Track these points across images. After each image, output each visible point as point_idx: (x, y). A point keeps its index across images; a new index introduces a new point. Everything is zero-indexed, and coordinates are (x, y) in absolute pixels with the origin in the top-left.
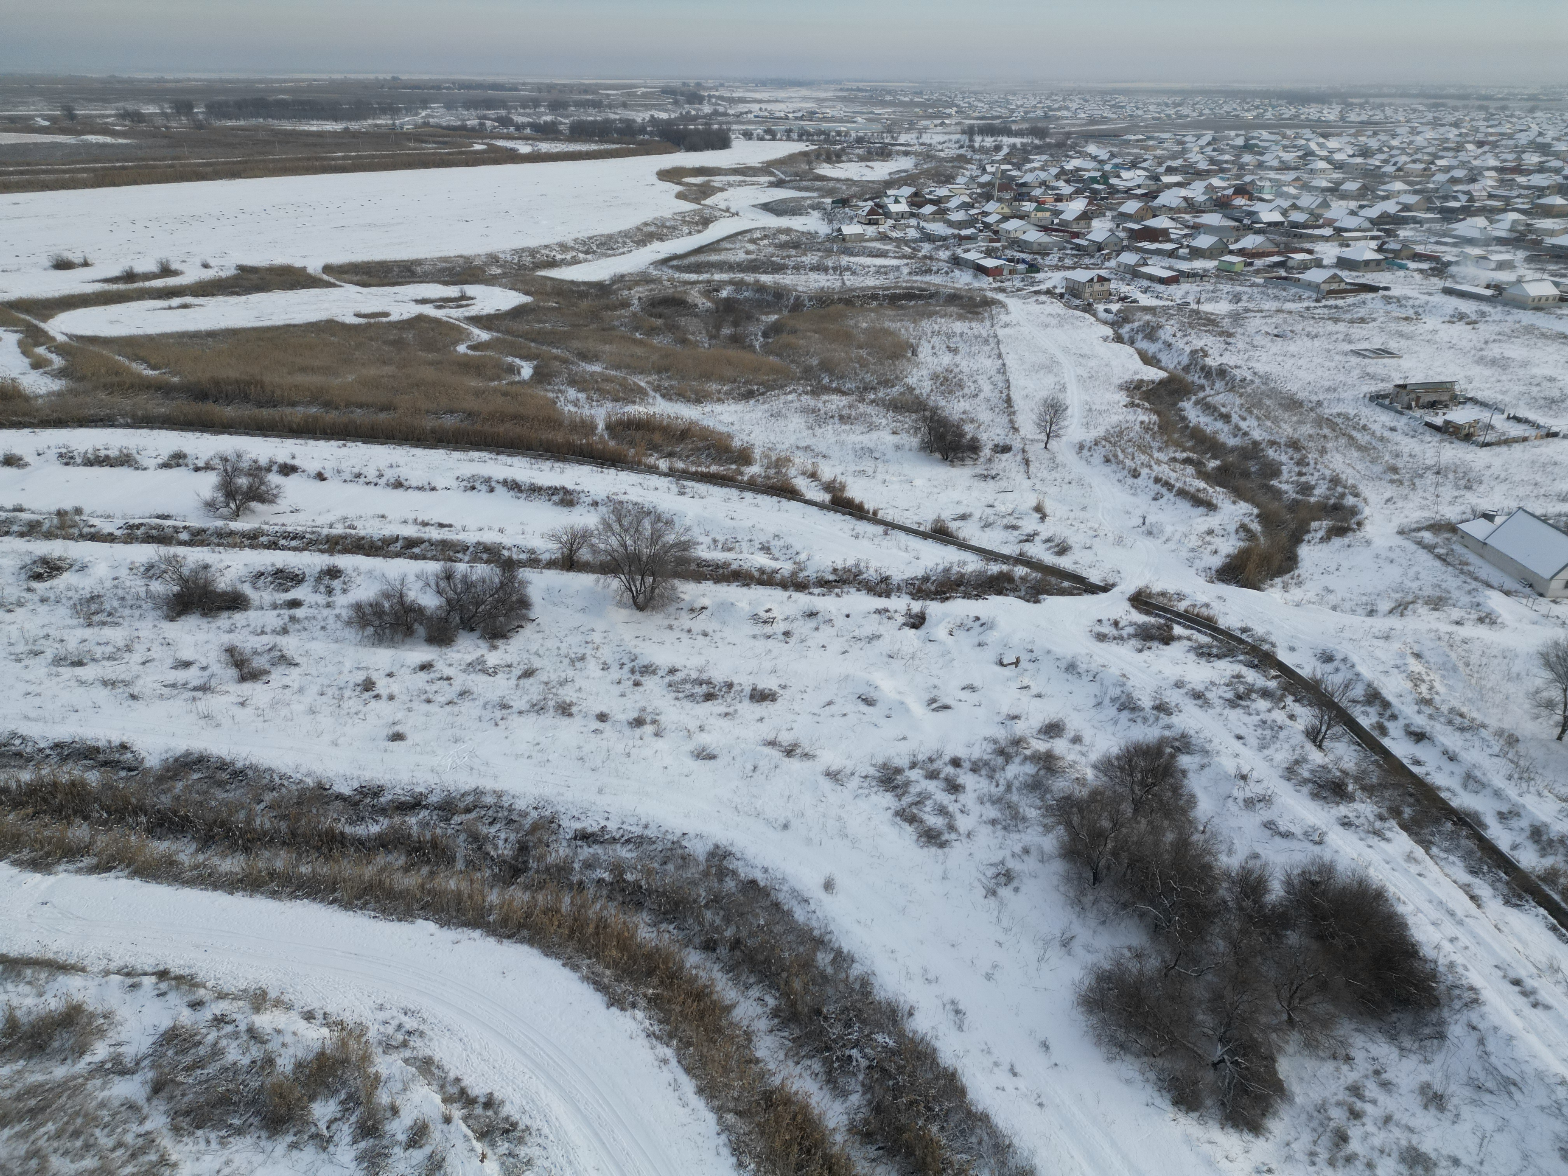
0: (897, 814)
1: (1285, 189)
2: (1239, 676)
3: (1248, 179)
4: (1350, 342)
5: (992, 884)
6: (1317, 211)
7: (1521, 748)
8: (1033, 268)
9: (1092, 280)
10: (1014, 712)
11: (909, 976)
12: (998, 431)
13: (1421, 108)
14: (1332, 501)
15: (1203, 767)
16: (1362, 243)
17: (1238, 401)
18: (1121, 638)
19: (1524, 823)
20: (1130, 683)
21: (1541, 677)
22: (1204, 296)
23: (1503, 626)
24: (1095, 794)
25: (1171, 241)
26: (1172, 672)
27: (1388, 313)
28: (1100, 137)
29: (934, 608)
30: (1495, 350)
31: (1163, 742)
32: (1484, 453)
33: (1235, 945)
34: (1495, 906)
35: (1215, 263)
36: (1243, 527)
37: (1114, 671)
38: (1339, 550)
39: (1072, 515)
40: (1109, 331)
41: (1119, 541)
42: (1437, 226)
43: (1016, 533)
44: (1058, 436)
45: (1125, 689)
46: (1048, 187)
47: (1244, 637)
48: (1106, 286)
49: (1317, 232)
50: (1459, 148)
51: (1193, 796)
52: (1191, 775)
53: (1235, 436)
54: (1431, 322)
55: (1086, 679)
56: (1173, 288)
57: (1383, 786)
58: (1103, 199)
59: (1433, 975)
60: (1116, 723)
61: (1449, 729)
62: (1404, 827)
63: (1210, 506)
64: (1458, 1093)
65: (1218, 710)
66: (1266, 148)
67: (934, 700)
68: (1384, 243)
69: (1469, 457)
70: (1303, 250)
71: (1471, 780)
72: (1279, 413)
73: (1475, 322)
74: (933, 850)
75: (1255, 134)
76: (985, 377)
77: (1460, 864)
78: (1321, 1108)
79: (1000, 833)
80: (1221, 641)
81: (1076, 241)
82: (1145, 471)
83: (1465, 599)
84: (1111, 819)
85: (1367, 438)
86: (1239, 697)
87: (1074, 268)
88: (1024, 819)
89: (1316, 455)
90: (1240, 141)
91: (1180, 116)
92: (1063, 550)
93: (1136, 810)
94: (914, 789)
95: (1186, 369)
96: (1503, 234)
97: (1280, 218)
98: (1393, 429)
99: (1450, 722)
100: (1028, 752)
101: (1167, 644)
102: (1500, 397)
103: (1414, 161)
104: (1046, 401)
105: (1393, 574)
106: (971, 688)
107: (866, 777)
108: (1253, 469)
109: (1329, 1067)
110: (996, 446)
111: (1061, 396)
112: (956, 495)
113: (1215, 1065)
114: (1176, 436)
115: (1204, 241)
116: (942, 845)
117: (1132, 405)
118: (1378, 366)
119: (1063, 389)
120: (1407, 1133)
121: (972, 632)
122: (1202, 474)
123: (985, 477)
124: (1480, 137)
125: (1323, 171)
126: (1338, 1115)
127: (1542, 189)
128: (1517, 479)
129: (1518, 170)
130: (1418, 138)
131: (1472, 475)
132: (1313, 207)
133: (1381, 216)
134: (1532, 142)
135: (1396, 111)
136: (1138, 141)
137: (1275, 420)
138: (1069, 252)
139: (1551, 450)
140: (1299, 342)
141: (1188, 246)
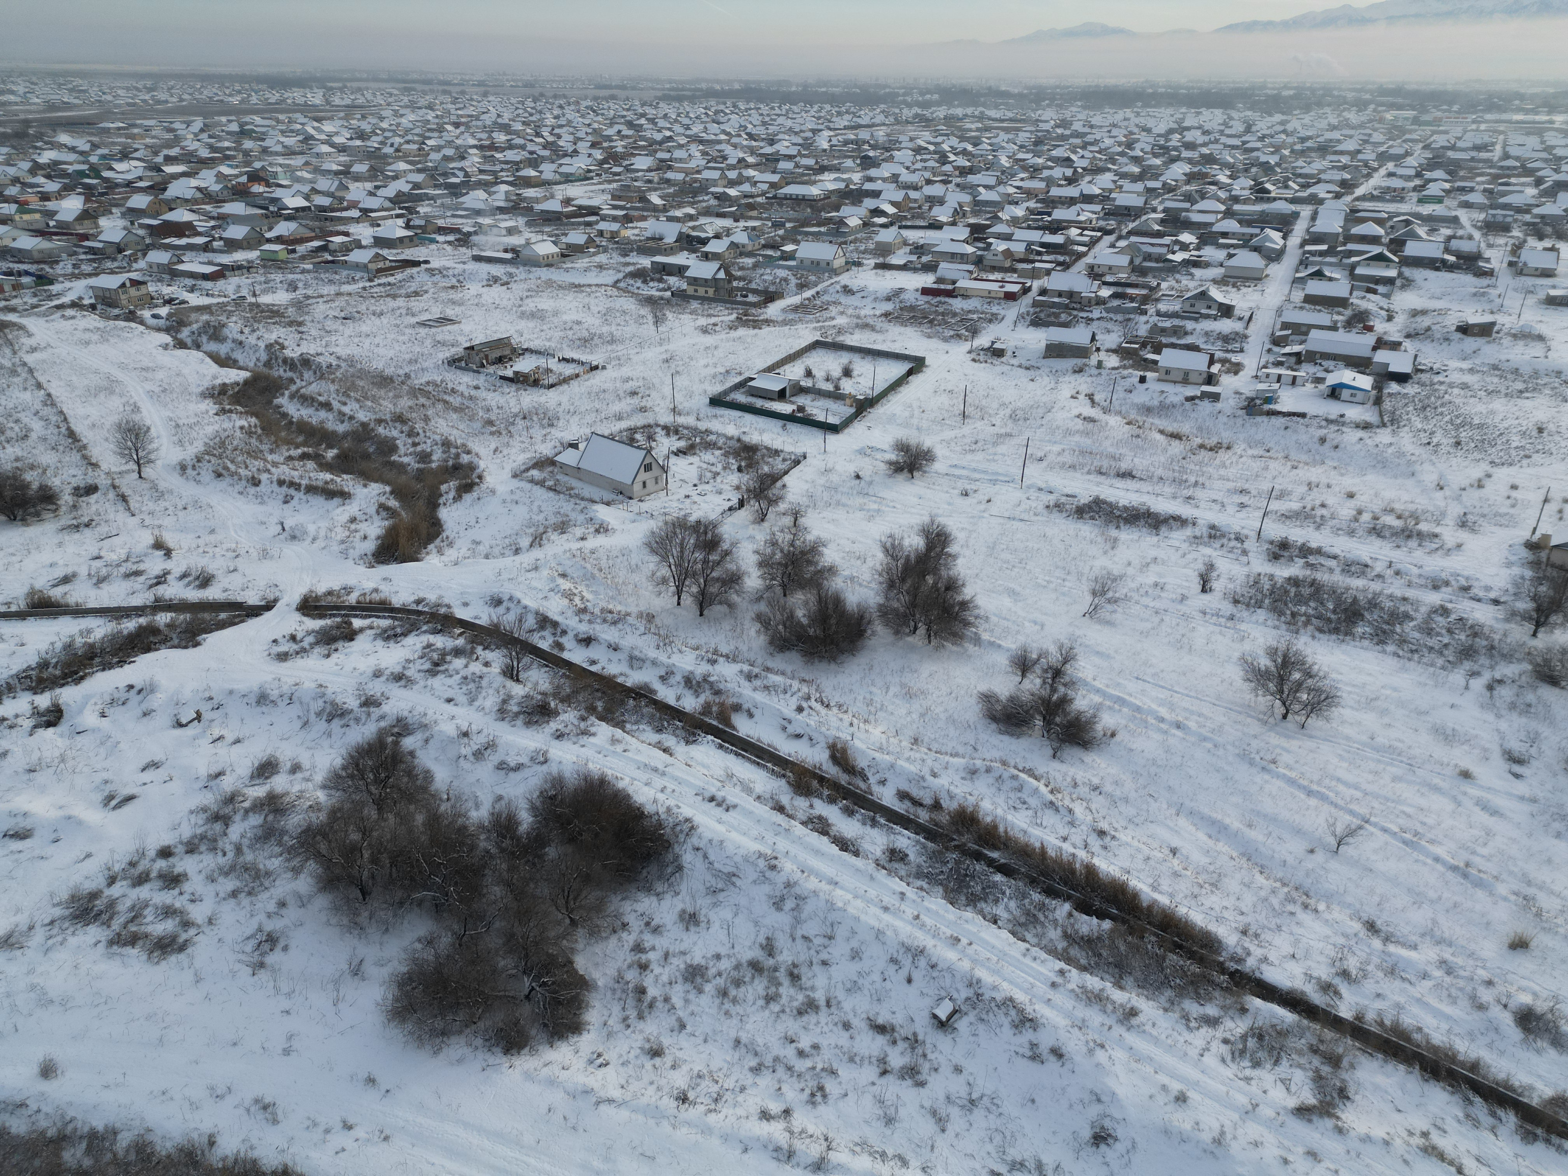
0: (111, 943)
1: (299, 173)
2: (429, 646)
3: (257, 165)
4: (413, 315)
5: (256, 957)
6: (337, 194)
7: (658, 621)
8: (43, 280)
9: (123, 285)
10: (214, 770)
11: (194, 1106)
12: (73, 471)
13: (395, 92)
14: (450, 463)
15: (427, 741)
16: (390, 222)
17: (333, 388)
18: (304, 650)
19: (678, 678)
20: (329, 691)
21: (651, 562)
22: (258, 288)
23: (614, 530)
24: (334, 814)
25: (200, 234)
26: (366, 665)
27: (435, 284)
28: (73, 125)
29: (68, 695)
30: (530, 305)
31: (382, 734)
32: (552, 393)
33: (508, 884)
34: (681, 749)
35: (257, 253)
36: (382, 507)
37: (309, 685)
38: (472, 505)
39: (201, 542)
40: (167, 339)
41: (265, 554)
42: (448, 201)
43: (141, 579)
44: (150, 461)
45: (327, 698)
46: (24, 185)
47: (420, 608)
48: (143, 290)
49: (345, 214)
50: (440, 129)
51: (428, 772)
52: (419, 753)
53: (342, 422)
54: (474, 288)
55: (282, 704)
56: (221, 284)
57: (575, 692)
58: (102, 194)
59: (660, 825)
60: (330, 735)
61: (606, 626)
62: (601, 718)
63: (344, 496)
64: (703, 903)
65: (422, 683)
66: (263, 133)
67: (110, 798)
68: (409, 220)
69: (543, 399)
70: (339, 233)
71: (635, 661)
72: (375, 391)
73: (507, 283)
74: (173, 959)
75: (247, 119)
76: (28, 413)
77: (648, 728)
78: (619, 978)
79: (245, 901)
80: (401, 619)
81: (86, 243)
82: (264, 477)
83: (581, 518)
84: (359, 829)
85: (459, 399)
86: (437, 664)
87: (97, 275)
88: (268, 874)
89: (422, 424)
90: (234, 127)
91: (159, 102)
92: (205, 581)
93: (380, 810)
94: (123, 907)
95: (268, 364)
96: (502, 204)
97: (304, 203)
98: (477, 388)
99: (605, 621)
100: (246, 804)
101: (352, 640)
102: (548, 344)
103: (408, 142)
104: (119, 426)
105: (521, 512)
106: (154, 765)
107: (52, 922)
108: (371, 450)
109: (613, 941)
110: (77, 489)
111: (136, 418)
112: (46, 557)
113: (527, 997)
114: (283, 434)
115: (237, 232)
116: (182, 948)
117: (224, 411)
118: (444, 333)
119: (136, 409)
120: (682, 958)
121: (129, 704)
122: (325, 466)
123: (77, 528)
124: (454, 118)
125: (329, 154)
126: (631, 976)
127: (517, 163)
128: (583, 409)
129: (493, 147)
130: (403, 120)
131: (550, 414)
132: (332, 189)
133: (397, 195)
134: (495, 123)
135: (374, 95)
136: (119, 129)
137: (374, 399)
138: (83, 257)
139: (597, 380)
140: (368, 322)
141: (221, 238)
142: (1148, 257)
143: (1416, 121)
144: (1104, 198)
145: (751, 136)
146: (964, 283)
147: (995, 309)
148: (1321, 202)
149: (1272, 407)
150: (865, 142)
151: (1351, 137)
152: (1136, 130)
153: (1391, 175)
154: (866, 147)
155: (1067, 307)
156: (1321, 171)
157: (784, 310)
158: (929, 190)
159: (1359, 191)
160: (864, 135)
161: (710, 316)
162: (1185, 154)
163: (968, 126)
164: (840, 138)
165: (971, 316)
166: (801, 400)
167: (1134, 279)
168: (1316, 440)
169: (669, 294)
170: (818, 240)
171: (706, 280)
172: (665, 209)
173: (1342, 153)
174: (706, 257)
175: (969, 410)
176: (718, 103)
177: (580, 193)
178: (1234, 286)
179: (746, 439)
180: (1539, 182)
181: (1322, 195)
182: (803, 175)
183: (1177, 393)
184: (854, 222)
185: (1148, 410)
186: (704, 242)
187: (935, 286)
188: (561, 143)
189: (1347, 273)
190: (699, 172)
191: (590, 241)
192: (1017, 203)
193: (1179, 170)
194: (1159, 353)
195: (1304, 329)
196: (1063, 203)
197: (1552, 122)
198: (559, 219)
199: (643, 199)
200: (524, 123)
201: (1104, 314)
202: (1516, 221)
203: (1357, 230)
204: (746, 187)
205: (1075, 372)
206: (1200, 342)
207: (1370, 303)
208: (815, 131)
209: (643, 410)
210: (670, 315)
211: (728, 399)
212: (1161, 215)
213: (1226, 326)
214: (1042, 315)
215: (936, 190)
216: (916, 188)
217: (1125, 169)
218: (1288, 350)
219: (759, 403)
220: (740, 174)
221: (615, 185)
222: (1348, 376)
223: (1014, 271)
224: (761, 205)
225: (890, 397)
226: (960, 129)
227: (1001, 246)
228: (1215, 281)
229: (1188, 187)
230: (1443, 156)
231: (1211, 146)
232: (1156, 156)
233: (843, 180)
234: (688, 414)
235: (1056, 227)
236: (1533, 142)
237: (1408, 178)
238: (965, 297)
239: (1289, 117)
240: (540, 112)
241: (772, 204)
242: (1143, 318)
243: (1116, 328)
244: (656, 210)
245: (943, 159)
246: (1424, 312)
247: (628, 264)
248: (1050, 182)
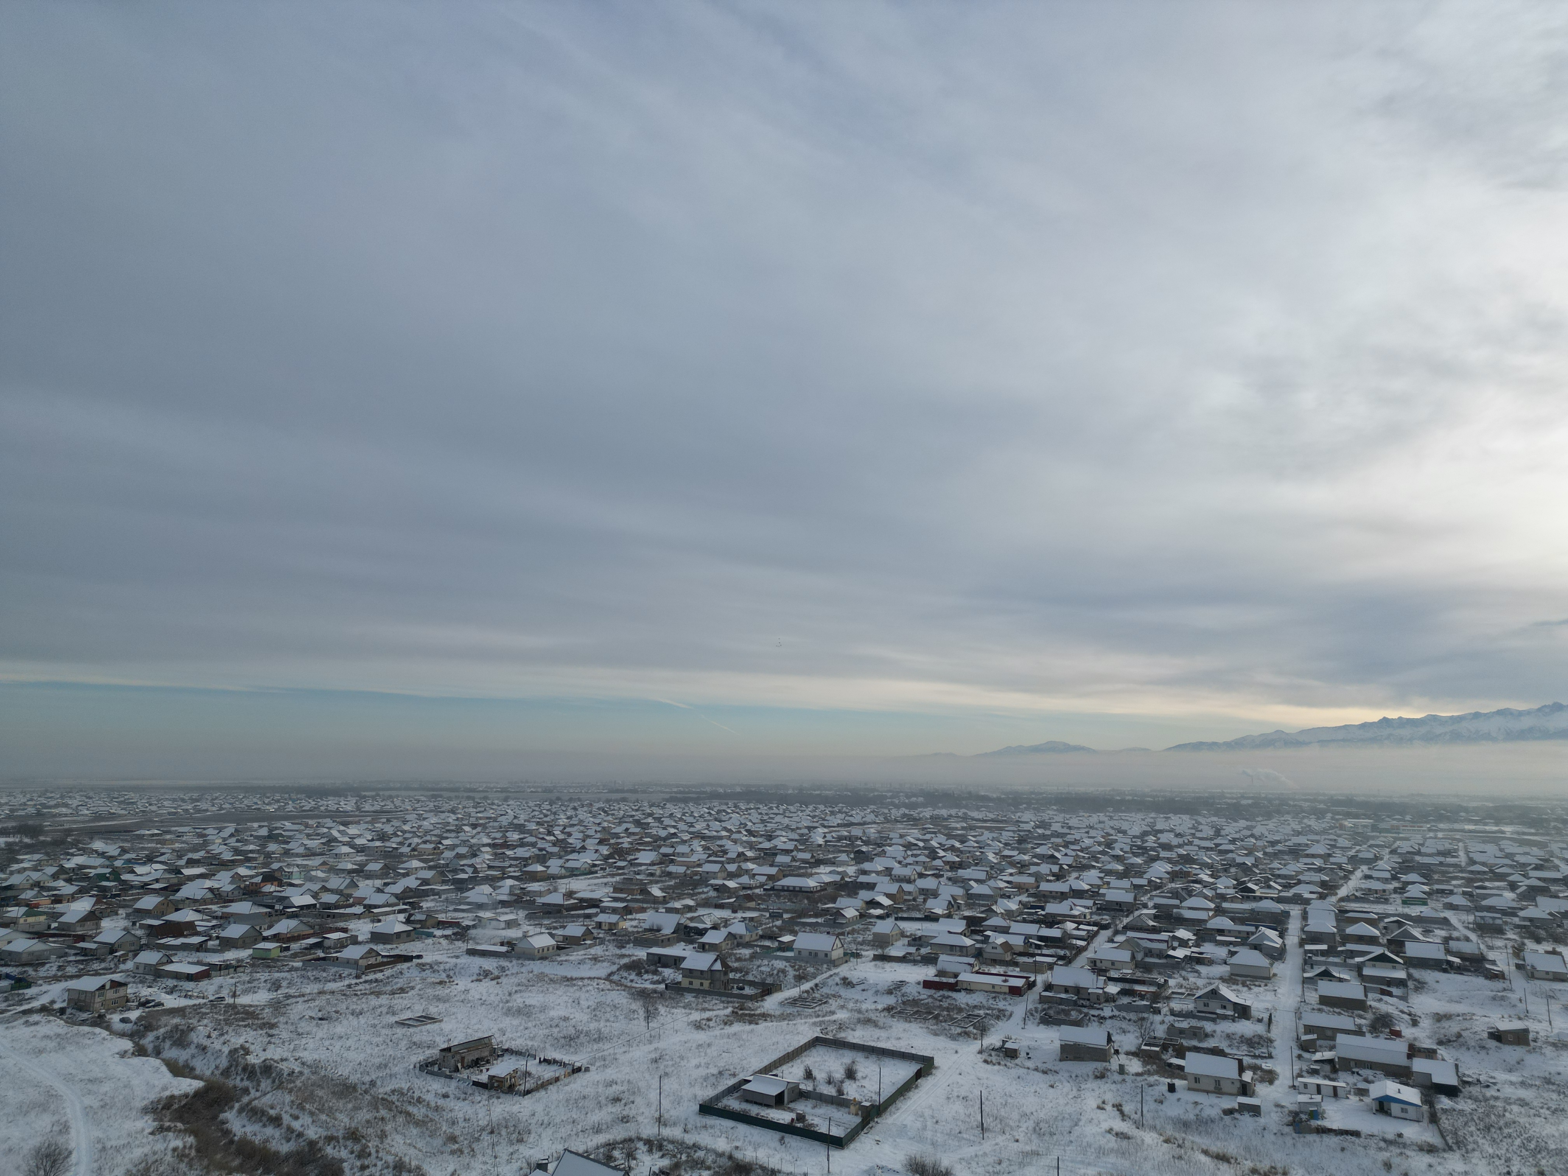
1: (313, 873)
3: (275, 866)
4: (394, 1014)
6: (346, 892)
8: (22, 983)
9: (103, 987)
13: (423, 798)
16: (392, 917)
17: (288, 1098)
22: (239, 988)
25: (198, 934)
27: (424, 979)
28: (111, 833)
30: (518, 1000)
32: (527, 1101)
35: (250, 952)
40: (127, 1045)
42: (453, 896)
46: (42, 888)
48: (122, 991)
49: (348, 911)
50: (458, 830)
53: (288, 1140)
54: (462, 983)
56: (203, 984)
58: (114, 896)
66: (290, 837)
68: (411, 915)
69: (515, 1109)
70: (338, 930)
72: (334, 1103)
73: (498, 977)
75: (278, 825)
81: (81, 945)
85: (423, 1110)
87: (79, 977)
89: (377, 1142)
90: (264, 832)
91: (199, 811)
95: (226, 1073)
96: (505, 898)
97: (311, 901)
98: (445, 1096)
102: (530, 1043)
103: (425, 842)
104: (38, 1151)
111: (61, 1140)
114: (219, 1156)
115: (235, 931)
117: (161, 1129)
118: (422, 1033)
119: (65, 1129)
124: (473, 820)
125: (347, 855)
127: (526, 859)
128: (558, 1120)
129: (506, 845)
130: (425, 823)
131: (521, 1127)
132: (342, 887)
133: (404, 892)
134: (511, 824)
135: (403, 801)
136: (153, 835)
137: (331, 1112)
138: (72, 958)
139: (579, 1084)
140: (345, 1022)
141: (218, 938)
142: (1149, 953)
143: (1374, 828)
144: (1093, 893)
145: (750, 833)
146: (966, 977)
147: (1001, 1005)
148: (1307, 902)
149: (1319, 1123)
150: (857, 838)
151: (1318, 842)
152: (1112, 832)
153: (1367, 877)
154: (859, 843)
155: (1075, 1003)
156: (1298, 873)
157: (782, 1004)
158: (922, 883)
159: (1343, 892)
160: (856, 831)
161: (704, 1010)
162: (1163, 854)
163: (954, 825)
164: (834, 834)
165: (977, 1012)
166: (802, 1107)
167: (1139, 975)
168: (1380, 1165)
169: (663, 986)
170: (816, 931)
171: (702, 972)
172: (665, 901)
173: (1313, 856)
174: (703, 947)
175: (988, 1121)
176: (721, 804)
177: (583, 887)
178: (1244, 985)
179: (738, 1155)
180: (1513, 886)
181: (1307, 895)
182: (800, 868)
183: (1213, 1105)
184: (850, 913)
185: (1185, 1125)
186: (702, 932)
187: (937, 979)
188: (570, 840)
189: (1355, 974)
190: (699, 865)
191: (588, 933)
192: (1009, 897)
193: (1160, 869)
194: (1183, 1058)
195: (1329, 1033)
196: (1054, 898)
197: (1503, 832)
198: (559, 912)
199: (644, 891)
200: (538, 823)
201: (1116, 1013)
202: (1506, 923)
203: (1351, 930)
204: (745, 880)
205: (1097, 1077)
206: (1224, 1045)
207: (1389, 1006)
208: (810, 828)
209: (625, 1119)
210: (662, 1010)
211: (720, 1105)
212: (1153, 911)
213: (1246, 1028)
214: (1051, 1012)
215: (929, 883)
216: (909, 881)
217: (1109, 867)
218: (1318, 1056)
219: (754, 1110)
220: (739, 867)
221: (618, 878)
222: (1391, 1088)
223: (1016, 964)
224: (759, 896)
225: (899, 1104)
226: (946, 827)
227: (1000, 939)
228: (1222, 979)
229: (1173, 885)
230: (1412, 860)
231: (1186, 847)
232: (1135, 855)
233: (838, 873)
234: (675, 1124)
235: (1051, 921)
236: (1491, 849)
237: (1385, 881)
238: (969, 991)
239: (1254, 823)
240: (555, 814)
241: (770, 896)
242: (1158, 1018)
243: (1131, 1028)
244: (656, 902)
245: (933, 855)
246: (1448, 1017)
247: (623, 956)
248: (1038, 877)
